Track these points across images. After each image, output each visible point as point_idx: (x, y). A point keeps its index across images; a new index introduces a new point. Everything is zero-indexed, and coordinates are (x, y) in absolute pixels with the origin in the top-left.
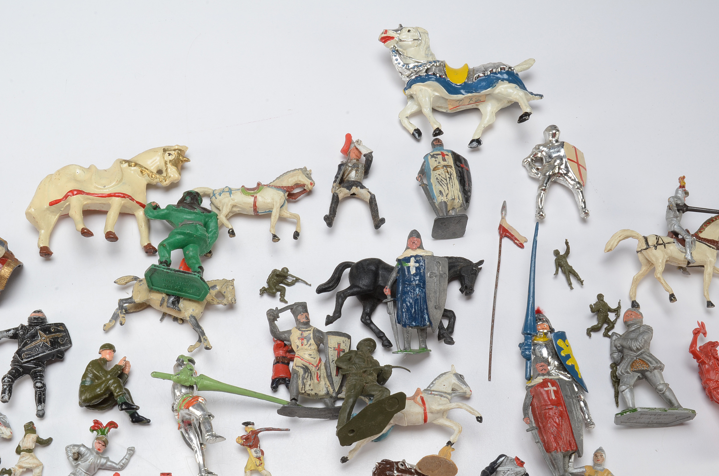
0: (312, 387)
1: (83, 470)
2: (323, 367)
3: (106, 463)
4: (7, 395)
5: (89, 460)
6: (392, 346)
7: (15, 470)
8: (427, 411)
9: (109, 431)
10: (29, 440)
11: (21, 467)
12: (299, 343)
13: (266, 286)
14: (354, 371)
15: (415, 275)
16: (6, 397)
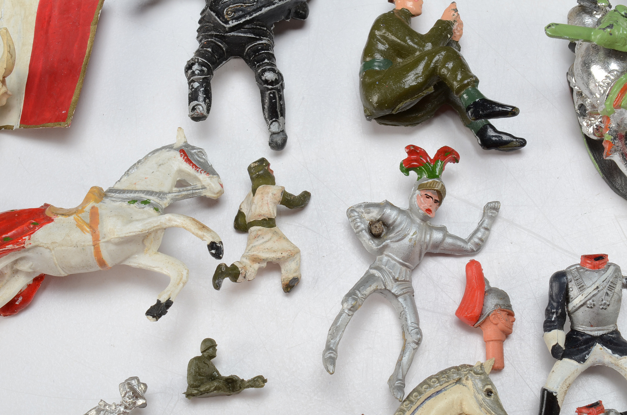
1: (398, 259)
3: (444, 239)
4: (203, 104)
5: (409, 237)
7: (244, 267)
9: (442, 169)
10: (266, 198)
11: (256, 260)
16: (201, 109)
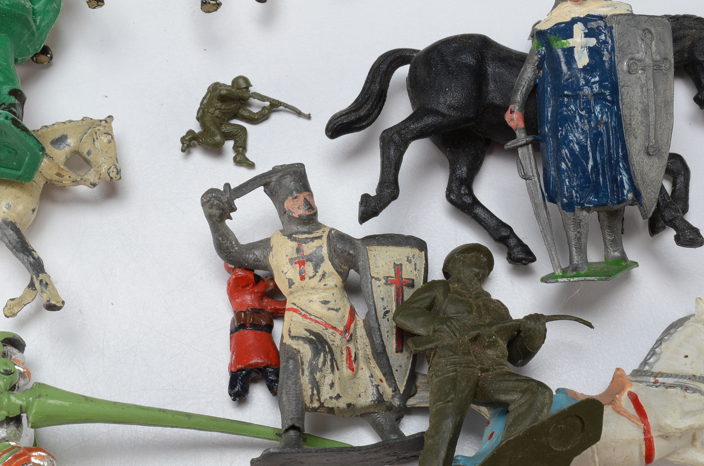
0: (337, 390)
2: (361, 332)
6: (534, 259)
8: (654, 434)
12: (293, 272)
13: (196, 128)
14: (447, 341)
15: (588, 70)
